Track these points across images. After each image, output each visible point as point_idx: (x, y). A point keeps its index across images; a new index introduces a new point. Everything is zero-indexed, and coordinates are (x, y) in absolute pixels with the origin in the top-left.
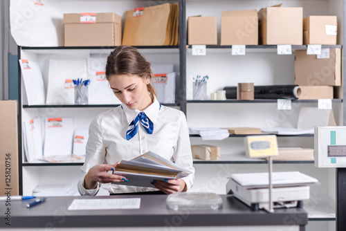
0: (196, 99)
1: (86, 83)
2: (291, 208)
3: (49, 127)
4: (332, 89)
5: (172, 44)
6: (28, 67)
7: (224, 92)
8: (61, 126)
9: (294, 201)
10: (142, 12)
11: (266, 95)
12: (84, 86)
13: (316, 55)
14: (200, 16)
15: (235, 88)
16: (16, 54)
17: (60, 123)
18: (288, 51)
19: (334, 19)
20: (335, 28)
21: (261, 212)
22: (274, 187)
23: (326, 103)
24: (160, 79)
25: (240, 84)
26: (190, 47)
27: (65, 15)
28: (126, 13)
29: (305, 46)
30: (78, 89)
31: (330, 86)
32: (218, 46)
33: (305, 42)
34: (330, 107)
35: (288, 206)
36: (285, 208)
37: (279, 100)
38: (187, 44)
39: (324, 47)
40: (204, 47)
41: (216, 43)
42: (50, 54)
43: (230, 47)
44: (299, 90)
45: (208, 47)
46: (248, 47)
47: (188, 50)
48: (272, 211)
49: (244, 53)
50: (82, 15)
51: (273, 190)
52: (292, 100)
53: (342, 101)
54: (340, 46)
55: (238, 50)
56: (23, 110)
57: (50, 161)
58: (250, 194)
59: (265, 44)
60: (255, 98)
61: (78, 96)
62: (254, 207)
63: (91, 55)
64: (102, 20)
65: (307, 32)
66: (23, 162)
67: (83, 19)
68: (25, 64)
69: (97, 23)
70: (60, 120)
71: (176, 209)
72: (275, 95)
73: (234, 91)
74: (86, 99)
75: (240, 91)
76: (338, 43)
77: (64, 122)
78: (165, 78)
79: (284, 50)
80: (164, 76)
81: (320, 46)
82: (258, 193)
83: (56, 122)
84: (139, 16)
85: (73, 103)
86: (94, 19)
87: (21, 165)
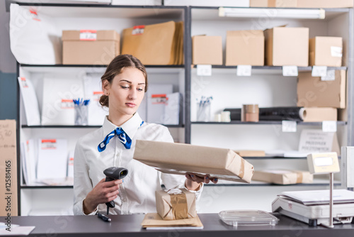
0: (200, 120)
1: (86, 102)
2: (346, 224)
3: (43, 149)
4: (335, 111)
5: (176, 64)
6: (26, 86)
7: (228, 113)
8: (55, 148)
9: (349, 217)
10: (142, 31)
11: (270, 117)
12: (84, 107)
13: (320, 77)
14: (204, 35)
15: (240, 110)
16: (15, 71)
17: (54, 145)
18: (293, 71)
19: (339, 40)
20: (340, 49)
21: (319, 228)
22: (334, 204)
23: (330, 126)
24: (159, 99)
25: (245, 106)
26: (195, 66)
27: (64, 32)
28: (124, 31)
29: (310, 68)
30: (78, 109)
31: (334, 108)
32: (224, 66)
33: (311, 63)
34: (335, 129)
35: (344, 222)
36: (341, 224)
37: (284, 122)
38: (192, 63)
39: (329, 68)
40: (209, 67)
41: (220, 63)
42: (44, 73)
43: (236, 67)
44: (305, 112)
45: (214, 67)
46: (254, 67)
47: (193, 70)
48: (333, 226)
49: (249, 74)
50: (82, 32)
51: (334, 206)
52: (297, 122)
53: (346, 123)
54: (345, 68)
55: (244, 70)
56: (21, 130)
57: (50, 184)
58: (311, 210)
59: (270, 64)
60: (260, 119)
61: (78, 117)
62: (312, 223)
63: (88, 74)
64: (103, 37)
65: (312, 53)
66: (22, 184)
67: (83, 36)
68: (24, 82)
69: (99, 40)
70: (53, 141)
71: (236, 225)
72: (280, 117)
73: (238, 113)
74: (86, 120)
75: (245, 113)
76: (343, 64)
77: (59, 144)
78: (164, 99)
79: (290, 71)
80: (164, 97)
81: (325, 68)
82: (318, 210)
83: (50, 144)
84: (140, 34)
85: (72, 123)
86: (94, 36)
87: (19, 188)
